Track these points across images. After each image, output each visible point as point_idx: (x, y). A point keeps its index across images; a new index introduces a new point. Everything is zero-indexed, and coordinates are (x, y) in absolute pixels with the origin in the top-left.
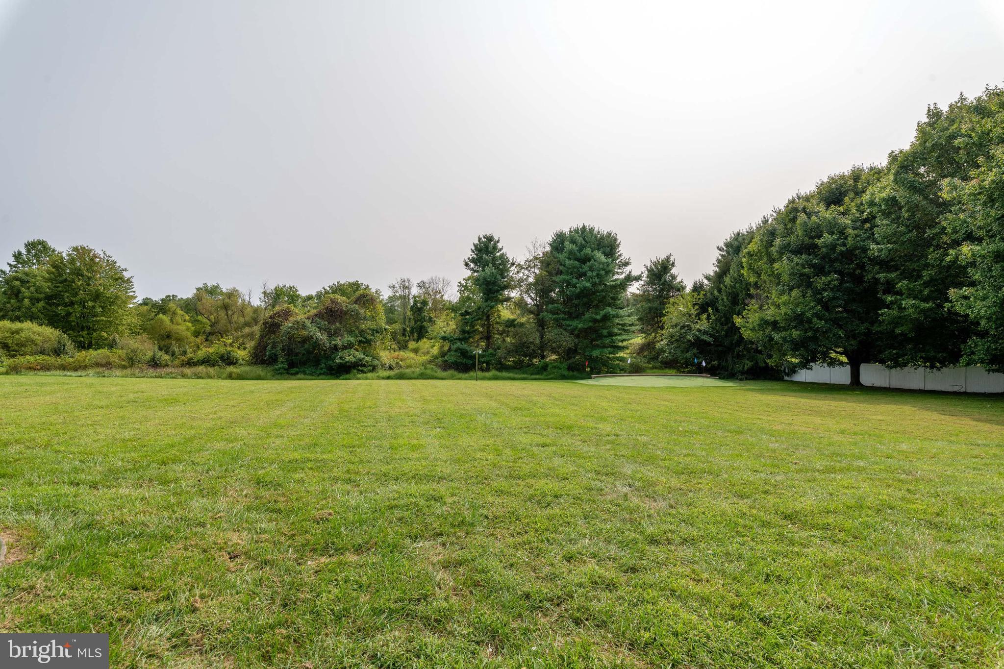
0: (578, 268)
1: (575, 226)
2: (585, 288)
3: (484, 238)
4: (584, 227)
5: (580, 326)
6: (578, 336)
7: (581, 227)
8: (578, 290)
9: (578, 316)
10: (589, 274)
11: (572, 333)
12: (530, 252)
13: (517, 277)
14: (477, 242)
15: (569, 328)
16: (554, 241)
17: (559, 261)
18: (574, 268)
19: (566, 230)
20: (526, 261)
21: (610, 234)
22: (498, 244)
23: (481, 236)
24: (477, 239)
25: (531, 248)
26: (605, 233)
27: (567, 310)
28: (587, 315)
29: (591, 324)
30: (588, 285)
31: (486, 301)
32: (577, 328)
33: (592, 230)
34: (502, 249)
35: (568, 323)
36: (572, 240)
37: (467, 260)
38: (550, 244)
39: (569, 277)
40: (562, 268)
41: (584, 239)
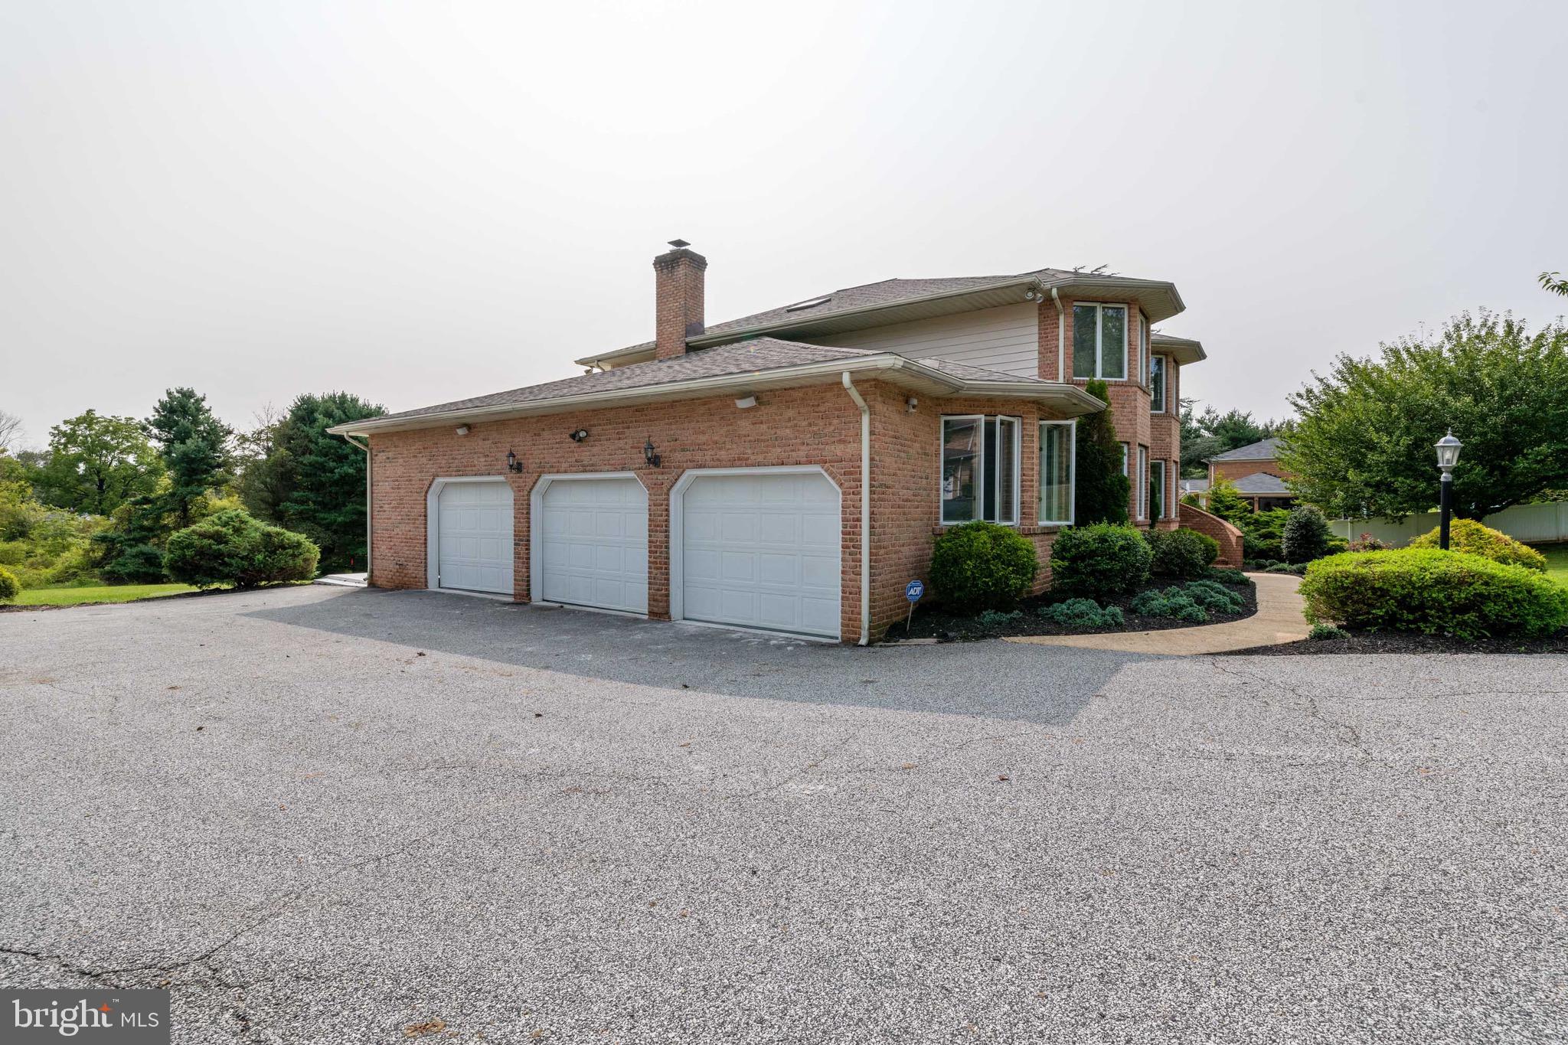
0: (335, 448)
1: (331, 393)
2: (347, 474)
3: (178, 392)
4: (344, 396)
5: (340, 519)
6: (335, 532)
7: (340, 394)
8: (337, 476)
9: (336, 507)
10: (352, 457)
11: (327, 527)
12: (261, 421)
13: (238, 453)
14: (165, 398)
15: (324, 522)
16: (298, 408)
17: (307, 436)
18: (330, 447)
19: (318, 396)
20: (255, 433)
21: (380, 408)
22: (203, 403)
23: (173, 390)
24: (166, 395)
25: (264, 416)
26: (373, 407)
27: (320, 499)
28: (349, 507)
29: (355, 517)
30: (351, 471)
31: (187, 484)
32: (335, 521)
33: (354, 401)
34: (210, 410)
35: (322, 515)
36: (327, 412)
37: (144, 422)
38: (291, 411)
39: (323, 459)
40: (312, 446)
41: (344, 413)
